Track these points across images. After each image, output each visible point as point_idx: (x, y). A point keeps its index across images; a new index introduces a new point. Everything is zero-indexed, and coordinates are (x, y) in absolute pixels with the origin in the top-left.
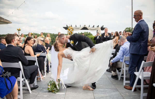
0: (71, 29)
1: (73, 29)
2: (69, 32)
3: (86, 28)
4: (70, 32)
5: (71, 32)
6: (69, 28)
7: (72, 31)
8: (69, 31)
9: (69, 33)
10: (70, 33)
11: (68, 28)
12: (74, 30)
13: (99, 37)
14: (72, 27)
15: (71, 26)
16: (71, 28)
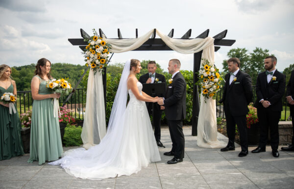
0: (101, 48)
1: (107, 47)
2: (91, 60)
3: (160, 41)
4: (96, 57)
5: (101, 59)
6: (93, 43)
7: (105, 55)
8: (92, 55)
9: (94, 63)
10: (97, 62)
11: (87, 43)
12: (112, 51)
13: (237, 76)
14: (104, 40)
15: (99, 34)
16: (99, 41)
